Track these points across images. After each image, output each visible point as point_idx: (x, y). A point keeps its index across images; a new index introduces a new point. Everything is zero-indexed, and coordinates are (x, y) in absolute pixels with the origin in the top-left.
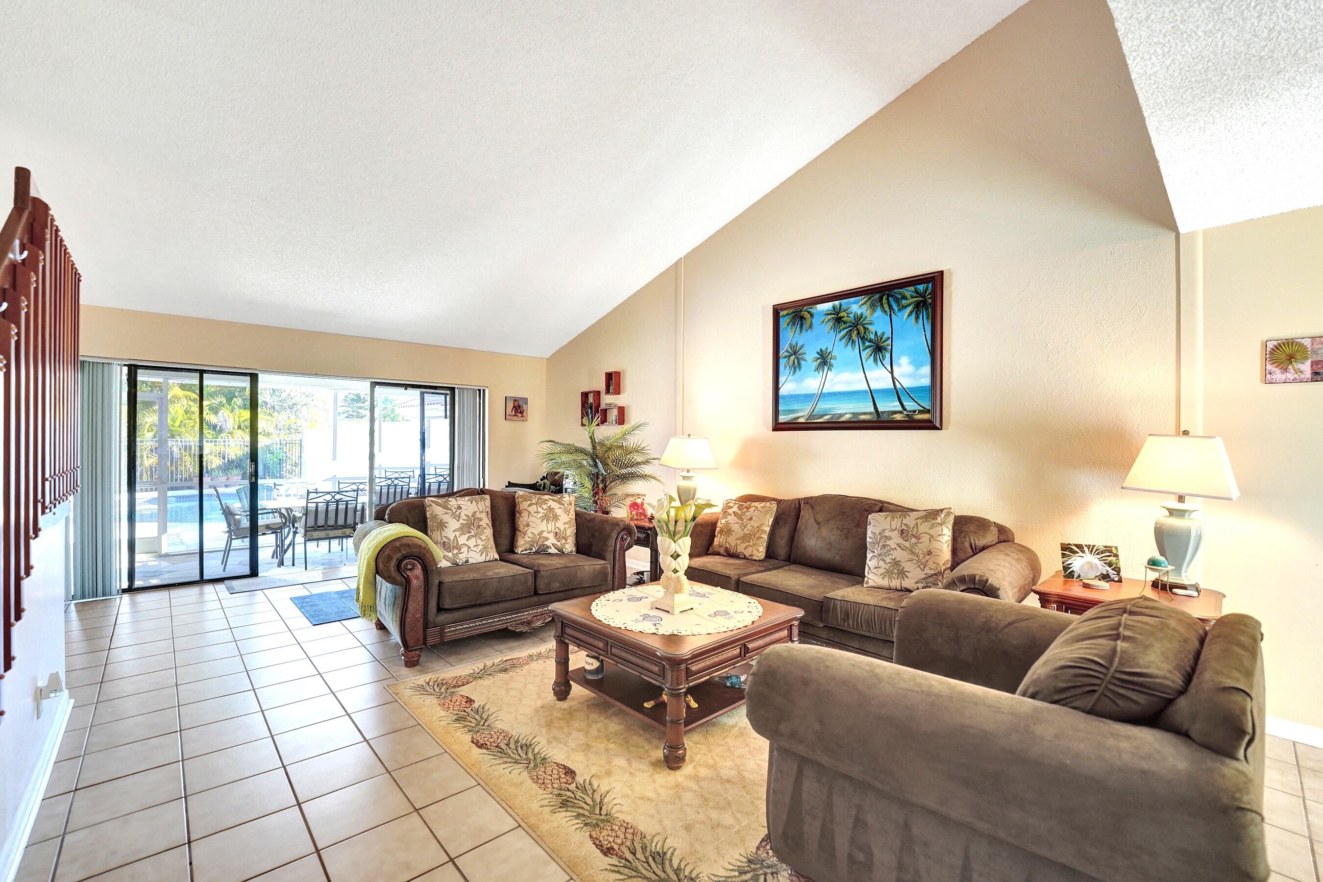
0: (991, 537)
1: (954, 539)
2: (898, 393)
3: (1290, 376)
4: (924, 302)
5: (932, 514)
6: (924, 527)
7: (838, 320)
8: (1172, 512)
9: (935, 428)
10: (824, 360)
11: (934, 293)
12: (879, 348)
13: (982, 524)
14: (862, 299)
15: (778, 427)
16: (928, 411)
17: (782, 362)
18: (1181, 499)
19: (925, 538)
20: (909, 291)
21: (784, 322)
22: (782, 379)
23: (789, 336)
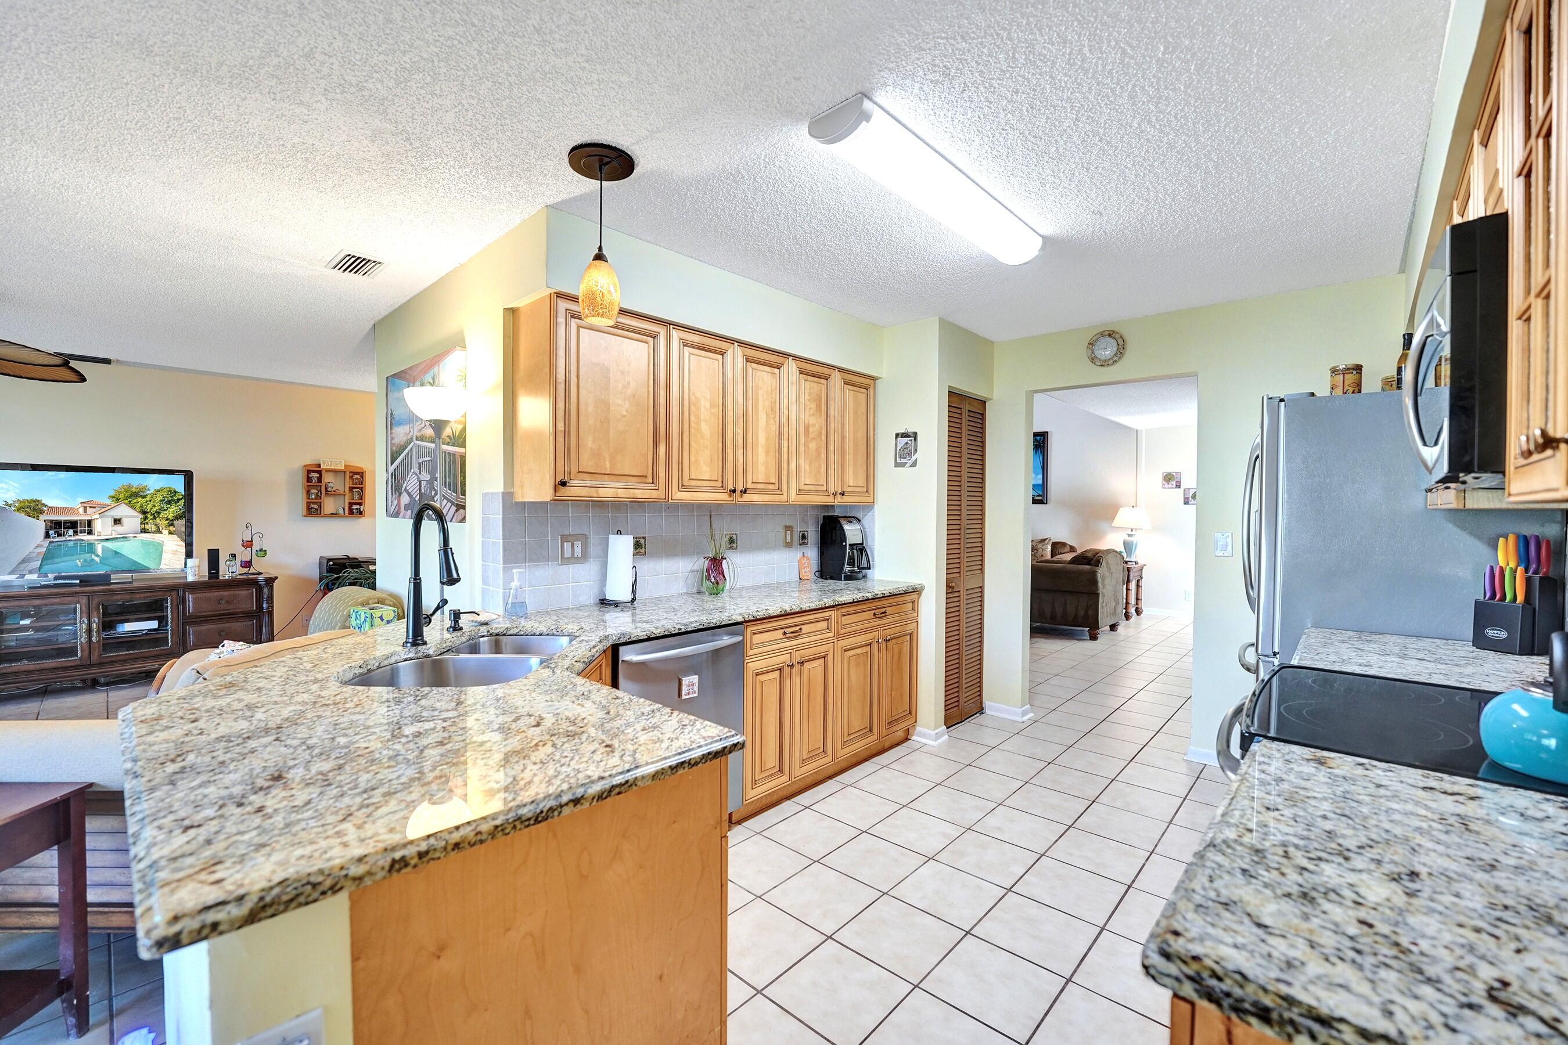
0: (1067, 549)
1: (1052, 551)
3: (1170, 486)
4: (1040, 445)
5: (1044, 540)
6: (1040, 546)
8: (1129, 535)
9: (1044, 503)
11: (1044, 443)
13: (1064, 544)
16: (1040, 496)
18: (1132, 530)
19: (1040, 550)
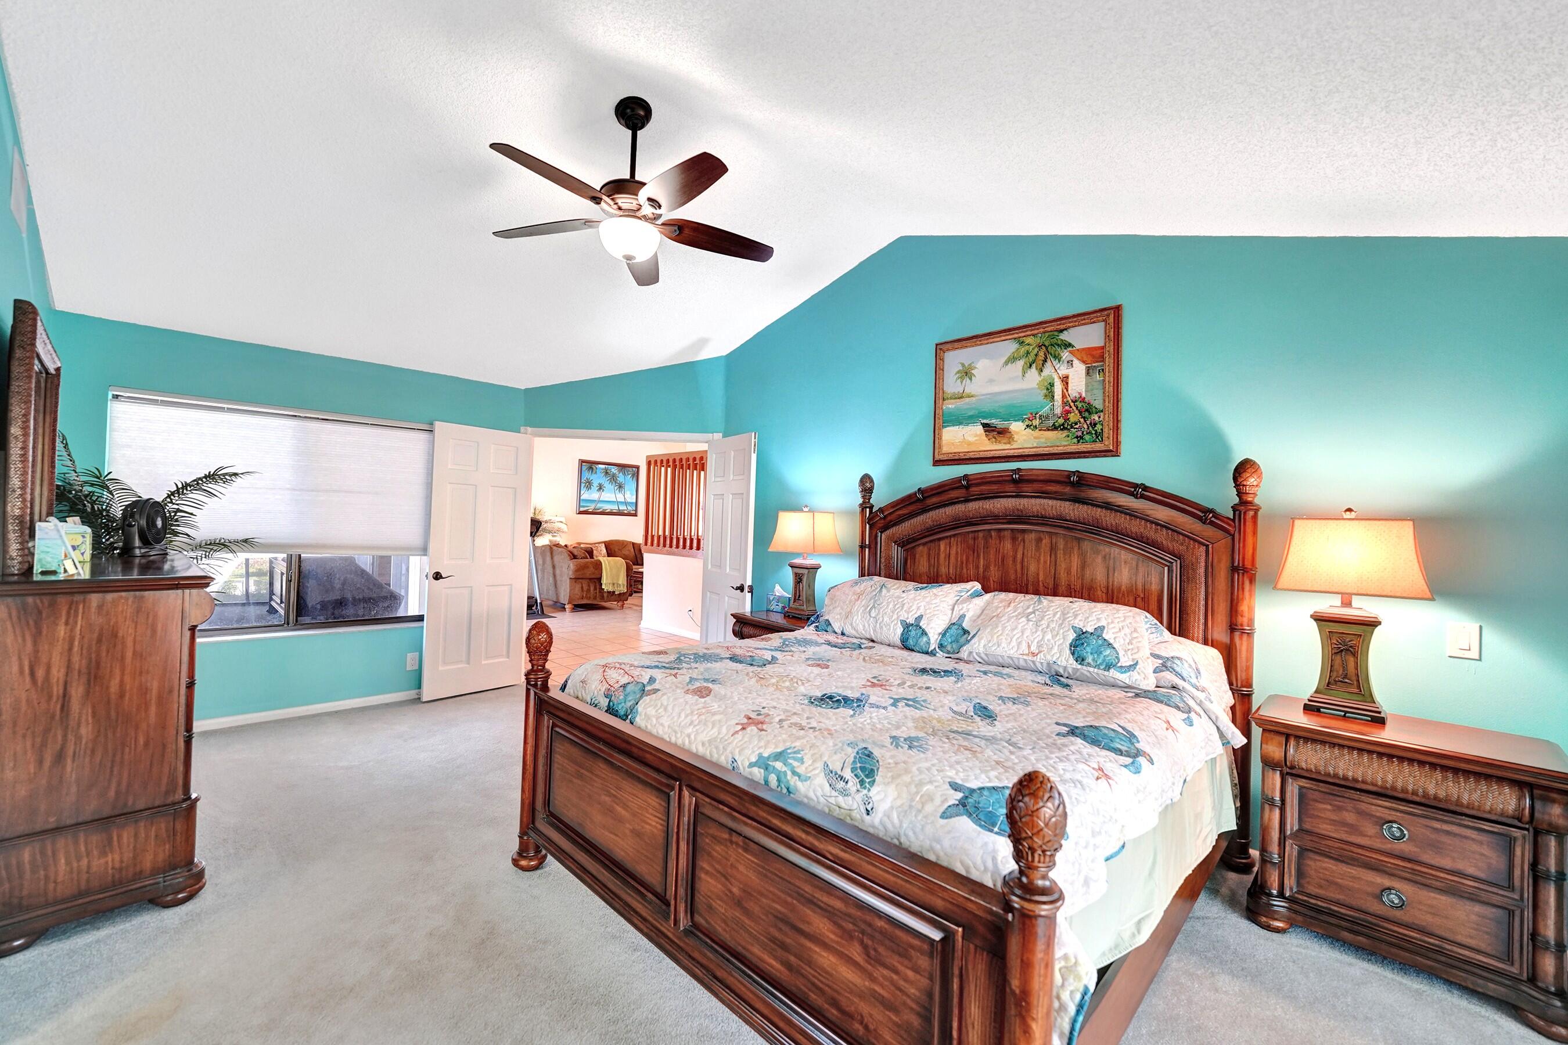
2: (626, 503)
7: (607, 473)
10: (601, 488)
12: (621, 487)
14: (616, 468)
15: (581, 513)
17: (583, 485)
20: (630, 469)
21: (584, 468)
22: (582, 492)
23: (586, 475)
